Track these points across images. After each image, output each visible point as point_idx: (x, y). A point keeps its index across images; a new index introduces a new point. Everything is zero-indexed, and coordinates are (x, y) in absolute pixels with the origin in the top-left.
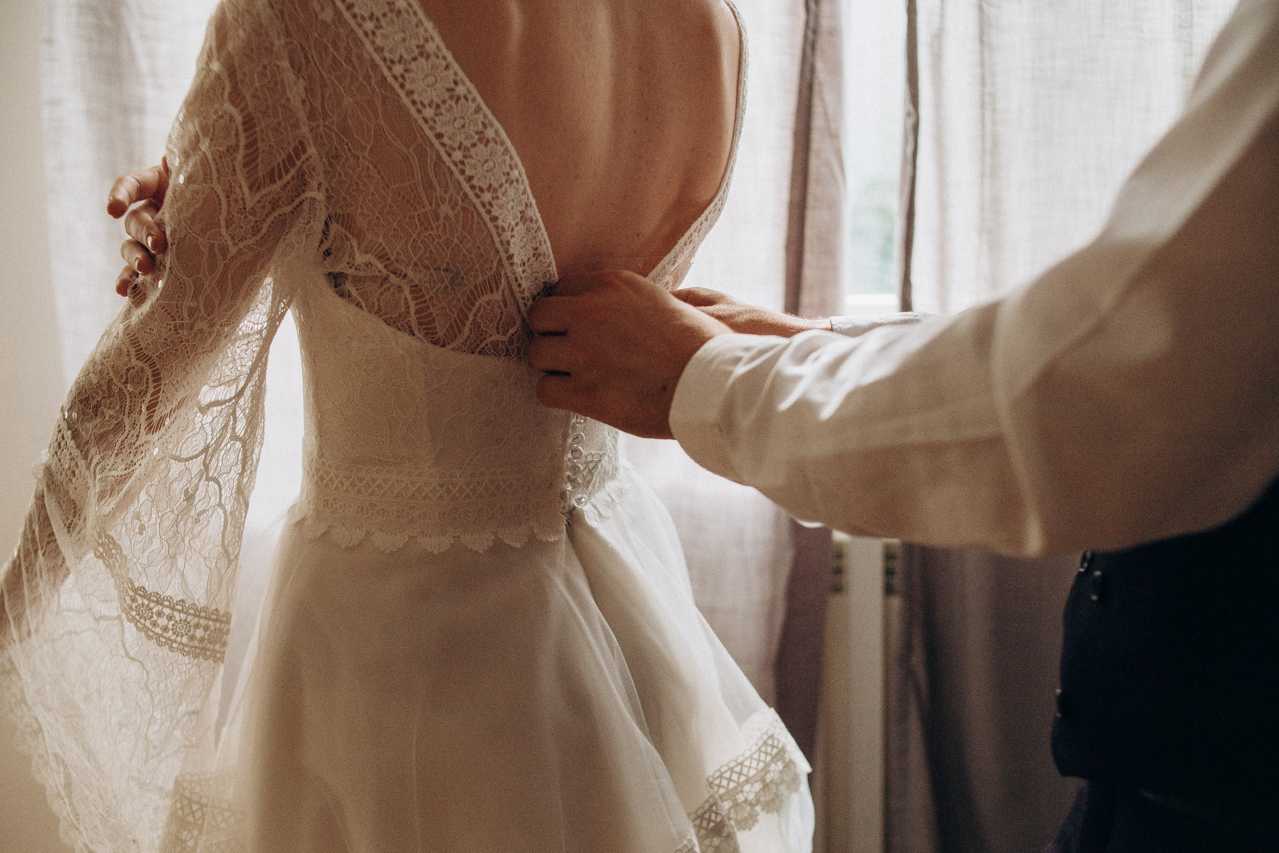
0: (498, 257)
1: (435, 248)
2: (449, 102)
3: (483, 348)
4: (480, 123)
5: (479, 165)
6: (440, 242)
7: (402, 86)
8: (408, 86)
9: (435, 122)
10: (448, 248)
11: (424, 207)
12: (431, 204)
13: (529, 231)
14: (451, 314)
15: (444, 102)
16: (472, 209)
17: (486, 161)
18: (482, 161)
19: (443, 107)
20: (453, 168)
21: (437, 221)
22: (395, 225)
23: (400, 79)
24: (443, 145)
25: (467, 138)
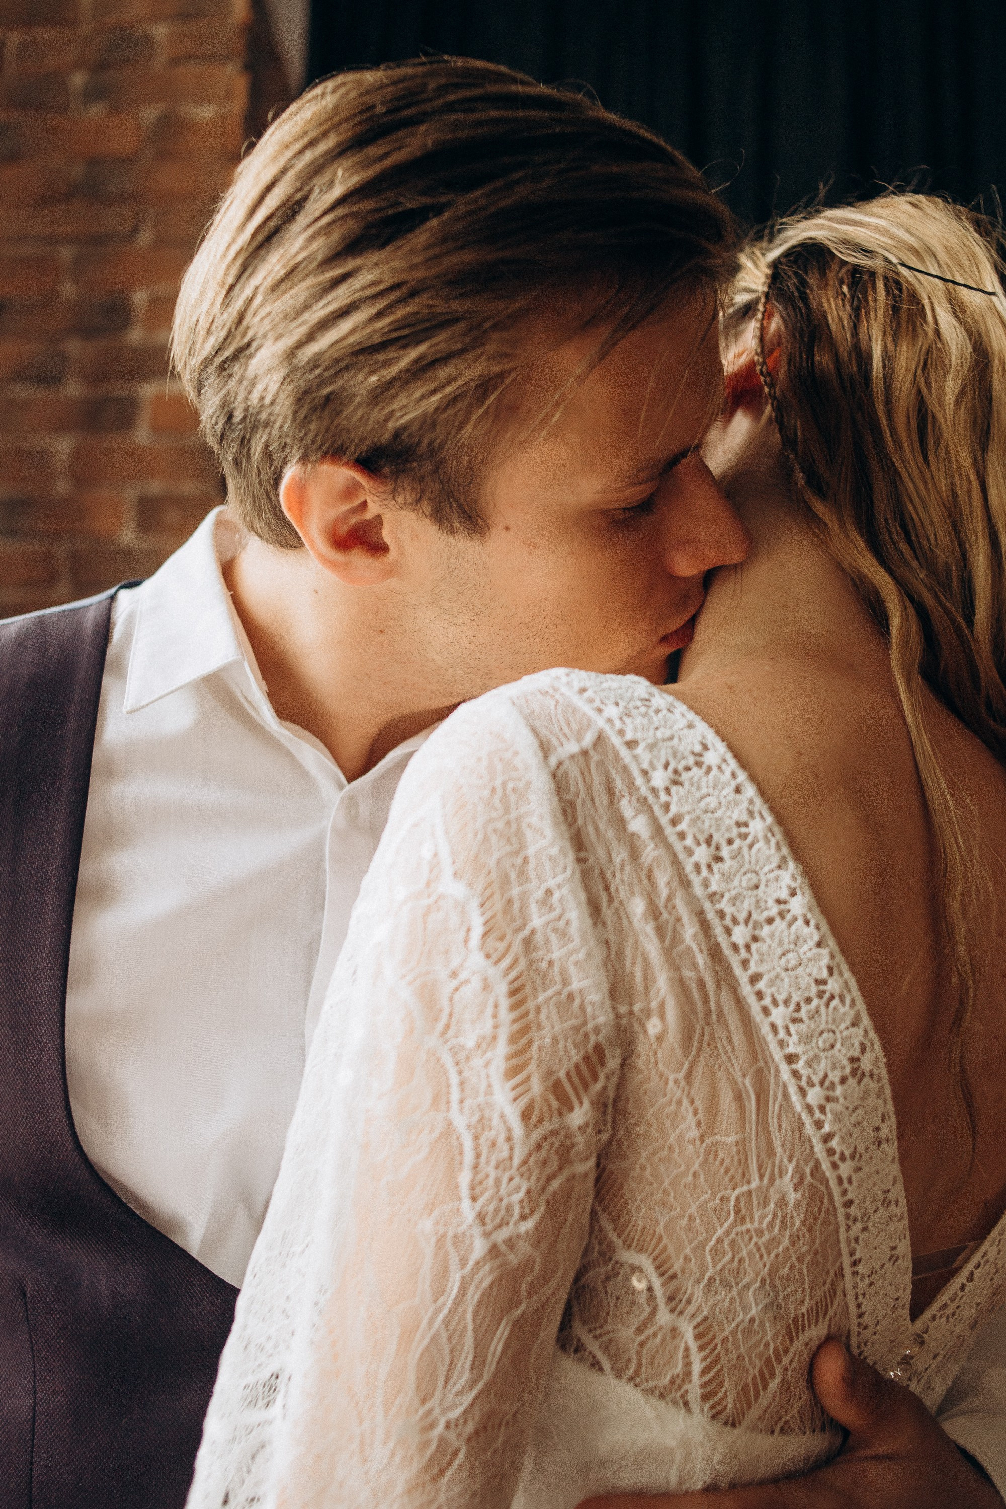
0: (838, 1264)
1: (750, 1254)
2: (816, 1002)
3: (787, 1422)
4: (857, 1043)
5: (846, 1114)
6: (760, 1243)
7: (745, 963)
8: (753, 968)
9: (789, 1033)
10: (769, 1254)
11: (749, 1182)
12: (761, 1177)
13: (891, 1219)
14: (751, 1369)
15: (808, 1001)
16: (823, 1189)
17: (856, 1108)
18: (851, 1108)
19: (804, 1009)
20: (805, 1117)
21: (765, 1207)
22: (693, 1209)
23: (743, 951)
24: (796, 1074)
25: (834, 1067)
